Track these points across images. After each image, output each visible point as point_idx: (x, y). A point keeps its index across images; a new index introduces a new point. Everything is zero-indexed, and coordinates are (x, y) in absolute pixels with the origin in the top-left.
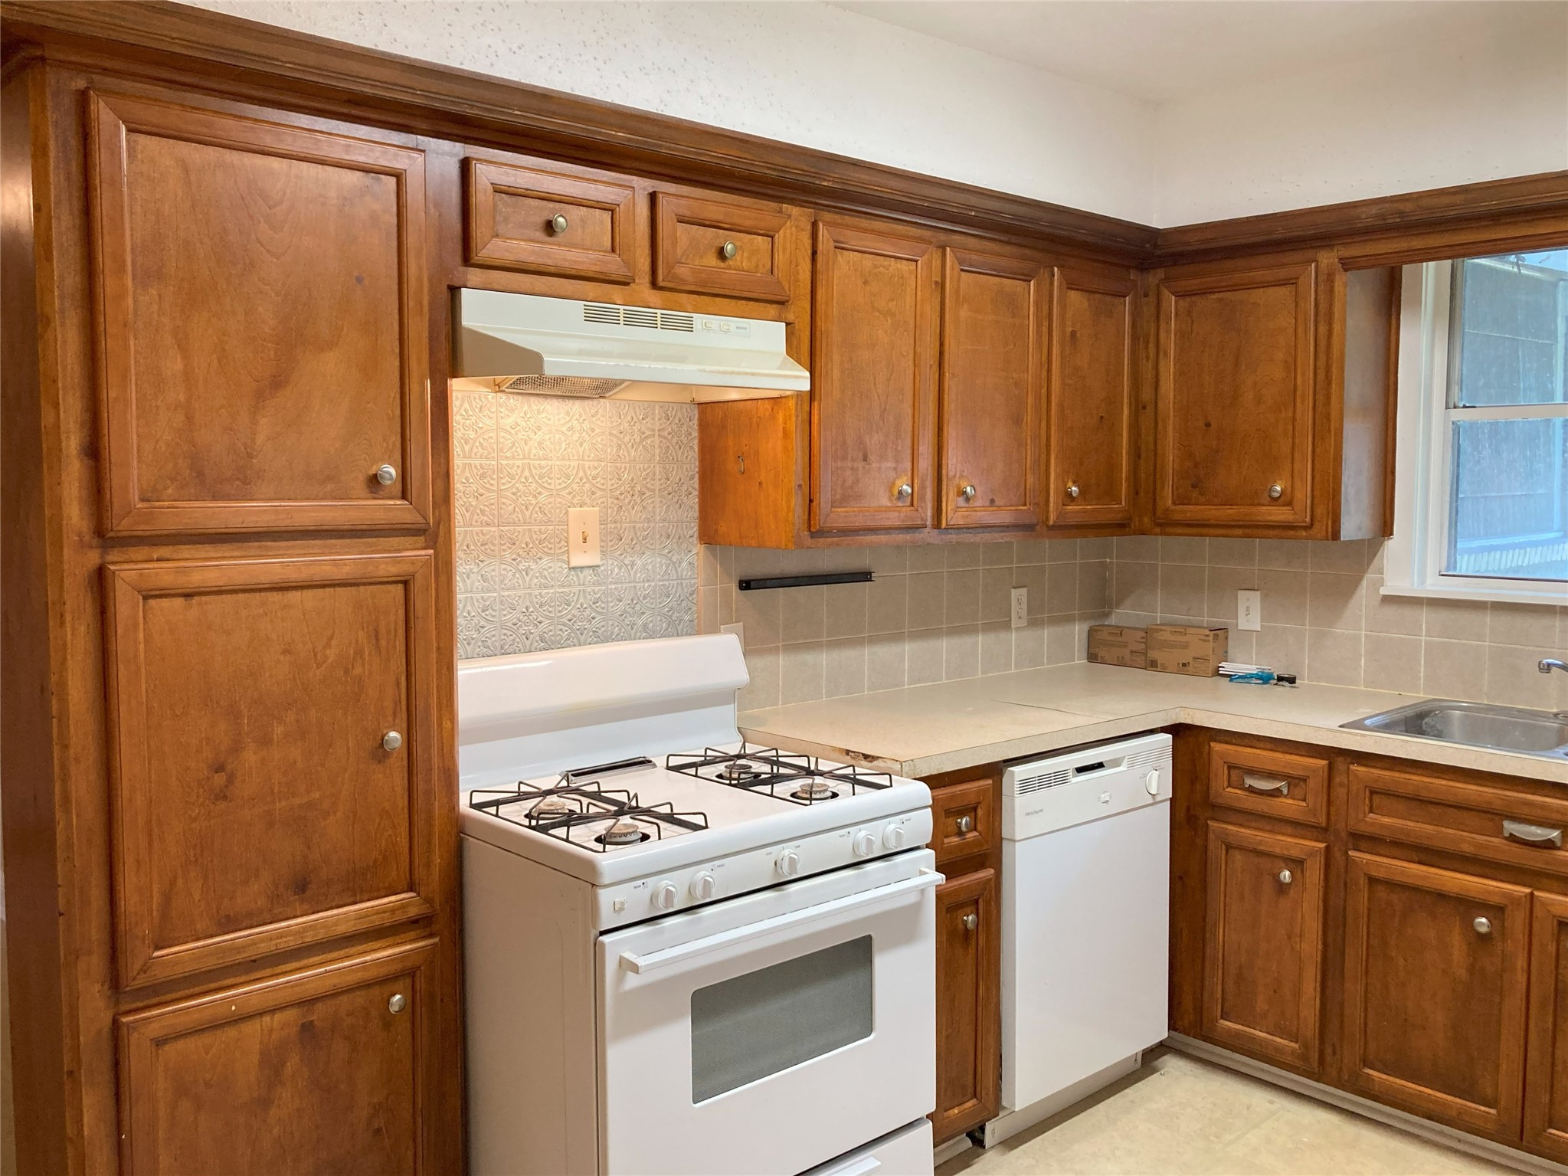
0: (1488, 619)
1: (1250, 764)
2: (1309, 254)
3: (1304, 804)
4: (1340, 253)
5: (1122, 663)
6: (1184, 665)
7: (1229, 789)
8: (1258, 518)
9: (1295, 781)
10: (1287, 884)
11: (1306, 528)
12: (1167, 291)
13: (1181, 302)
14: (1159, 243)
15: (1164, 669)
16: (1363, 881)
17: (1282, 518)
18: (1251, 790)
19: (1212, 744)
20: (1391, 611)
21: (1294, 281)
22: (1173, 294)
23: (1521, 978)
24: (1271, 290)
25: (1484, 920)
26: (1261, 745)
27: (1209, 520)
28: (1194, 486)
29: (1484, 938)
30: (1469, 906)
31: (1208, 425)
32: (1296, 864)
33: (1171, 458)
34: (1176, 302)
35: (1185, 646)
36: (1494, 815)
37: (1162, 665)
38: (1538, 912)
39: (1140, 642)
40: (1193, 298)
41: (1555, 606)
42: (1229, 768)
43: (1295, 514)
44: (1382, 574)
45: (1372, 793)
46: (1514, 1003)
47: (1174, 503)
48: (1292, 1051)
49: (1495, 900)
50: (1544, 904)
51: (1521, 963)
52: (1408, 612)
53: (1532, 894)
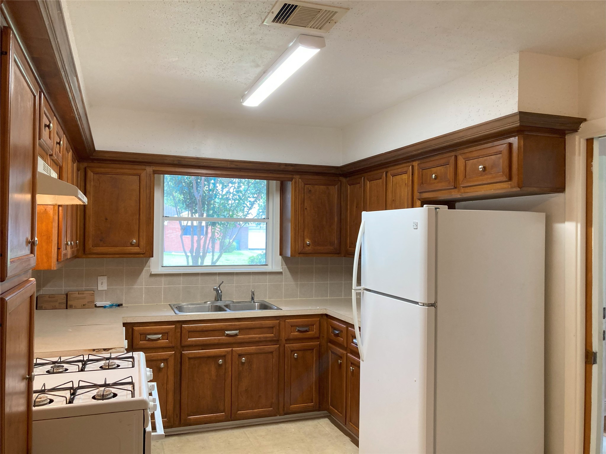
0: (181, 278)
1: (149, 332)
2: (143, 167)
3: (168, 341)
4: (153, 168)
5: (54, 308)
6: (84, 305)
7: (141, 342)
8: (127, 251)
9: (165, 334)
10: (163, 368)
11: (143, 254)
12: (90, 171)
13: (95, 176)
14: (93, 155)
15: (76, 308)
16: (187, 359)
17: (135, 251)
18: (150, 340)
19: (134, 328)
20: (153, 279)
21: (139, 175)
22: (92, 172)
23: (230, 373)
24: (130, 176)
25: (221, 360)
26: (151, 325)
27: (108, 252)
28: (101, 240)
29: (220, 365)
30: (216, 357)
31: (106, 219)
32: (165, 360)
33: (92, 230)
34: (93, 176)
35: (84, 298)
36: (221, 331)
37: (75, 306)
38: (234, 354)
39: (64, 299)
40: (101, 175)
41: (199, 273)
42: (140, 334)
43: (141, 249)
44: (150, 267)
45: (189, 332)
46: (228, 381)
47: (92, 246)
48: (165, 421)
49: (223, 354)
50: (235, 351)
51: (230, 369)
52: (158, 278)
53: (232, 349)
